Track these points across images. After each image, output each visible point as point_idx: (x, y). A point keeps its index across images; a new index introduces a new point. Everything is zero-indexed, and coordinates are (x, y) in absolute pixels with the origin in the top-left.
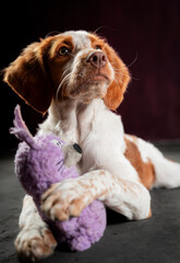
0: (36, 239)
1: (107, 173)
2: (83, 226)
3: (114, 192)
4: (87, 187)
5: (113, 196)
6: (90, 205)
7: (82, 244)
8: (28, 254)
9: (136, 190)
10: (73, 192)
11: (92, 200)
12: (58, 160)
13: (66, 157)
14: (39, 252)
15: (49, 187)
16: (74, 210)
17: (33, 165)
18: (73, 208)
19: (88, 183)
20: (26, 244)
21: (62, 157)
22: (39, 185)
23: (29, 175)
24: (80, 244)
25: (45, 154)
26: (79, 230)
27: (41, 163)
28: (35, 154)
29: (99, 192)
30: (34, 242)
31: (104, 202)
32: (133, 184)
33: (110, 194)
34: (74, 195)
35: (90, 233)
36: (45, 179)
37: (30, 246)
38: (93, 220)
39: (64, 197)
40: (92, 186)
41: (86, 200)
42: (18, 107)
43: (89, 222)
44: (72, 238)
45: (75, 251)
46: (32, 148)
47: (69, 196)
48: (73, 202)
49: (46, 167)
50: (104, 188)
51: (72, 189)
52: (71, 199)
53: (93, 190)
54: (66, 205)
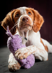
0: (15, 65)
1: (35, 46)
2: (28, 61)
3: (37, 52)
4: (29, 50)
5: (37, 53)
6: (30, 55)
7: (28, 67)
8: (13, 69)
9: (44, 52)
10: (25, 51)
11: (30, 54)
12: (20, 42)
13: (23, 41)
14: (16, 68)
15: (17, 50)
16: (25, 56)
17: (13, 43)
18: (25, 55)
19: (29, 49)
20: (12, 66)
21: (21, 41)
22: (15, 49)
23: (12, 47)
24: (27, 67)
25: (16, 40)
26: (27, 63)
27: (15, 43)
28: (13, 40)
29: (32, 52)
30: (14, 66)
31: (34, 55)
32: (43, 50)
33: (36, 53)
34: (25, 52)
35: (30, 63)
36: (17, 48)
37: (13, 66)
38: (31, 60)
39: (22, 52)
40: (31, 50)
41: (29, 54)
42: (8, 26)
43: (30, 60)
44: (25, 65)
45: (26, 69)
46: (12, 38)
47: (23, 52)
48: (25, 54)
49: (17, 44)
50: (34, 51)
51: (24, 50)
52: (24, 53)
53: (31, 51)
54: (23, 55)
